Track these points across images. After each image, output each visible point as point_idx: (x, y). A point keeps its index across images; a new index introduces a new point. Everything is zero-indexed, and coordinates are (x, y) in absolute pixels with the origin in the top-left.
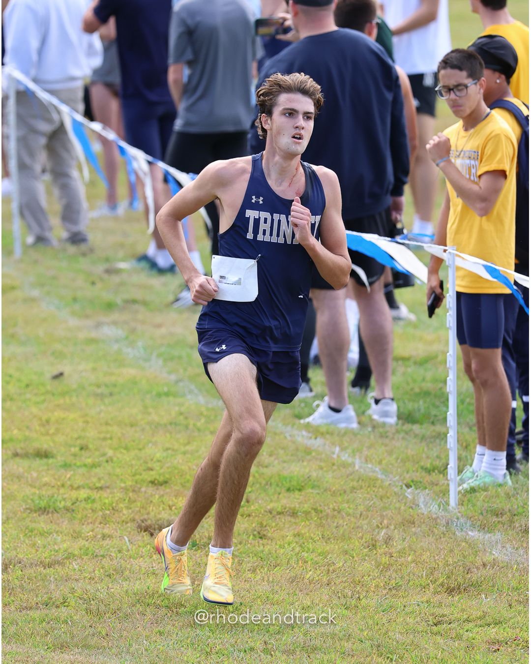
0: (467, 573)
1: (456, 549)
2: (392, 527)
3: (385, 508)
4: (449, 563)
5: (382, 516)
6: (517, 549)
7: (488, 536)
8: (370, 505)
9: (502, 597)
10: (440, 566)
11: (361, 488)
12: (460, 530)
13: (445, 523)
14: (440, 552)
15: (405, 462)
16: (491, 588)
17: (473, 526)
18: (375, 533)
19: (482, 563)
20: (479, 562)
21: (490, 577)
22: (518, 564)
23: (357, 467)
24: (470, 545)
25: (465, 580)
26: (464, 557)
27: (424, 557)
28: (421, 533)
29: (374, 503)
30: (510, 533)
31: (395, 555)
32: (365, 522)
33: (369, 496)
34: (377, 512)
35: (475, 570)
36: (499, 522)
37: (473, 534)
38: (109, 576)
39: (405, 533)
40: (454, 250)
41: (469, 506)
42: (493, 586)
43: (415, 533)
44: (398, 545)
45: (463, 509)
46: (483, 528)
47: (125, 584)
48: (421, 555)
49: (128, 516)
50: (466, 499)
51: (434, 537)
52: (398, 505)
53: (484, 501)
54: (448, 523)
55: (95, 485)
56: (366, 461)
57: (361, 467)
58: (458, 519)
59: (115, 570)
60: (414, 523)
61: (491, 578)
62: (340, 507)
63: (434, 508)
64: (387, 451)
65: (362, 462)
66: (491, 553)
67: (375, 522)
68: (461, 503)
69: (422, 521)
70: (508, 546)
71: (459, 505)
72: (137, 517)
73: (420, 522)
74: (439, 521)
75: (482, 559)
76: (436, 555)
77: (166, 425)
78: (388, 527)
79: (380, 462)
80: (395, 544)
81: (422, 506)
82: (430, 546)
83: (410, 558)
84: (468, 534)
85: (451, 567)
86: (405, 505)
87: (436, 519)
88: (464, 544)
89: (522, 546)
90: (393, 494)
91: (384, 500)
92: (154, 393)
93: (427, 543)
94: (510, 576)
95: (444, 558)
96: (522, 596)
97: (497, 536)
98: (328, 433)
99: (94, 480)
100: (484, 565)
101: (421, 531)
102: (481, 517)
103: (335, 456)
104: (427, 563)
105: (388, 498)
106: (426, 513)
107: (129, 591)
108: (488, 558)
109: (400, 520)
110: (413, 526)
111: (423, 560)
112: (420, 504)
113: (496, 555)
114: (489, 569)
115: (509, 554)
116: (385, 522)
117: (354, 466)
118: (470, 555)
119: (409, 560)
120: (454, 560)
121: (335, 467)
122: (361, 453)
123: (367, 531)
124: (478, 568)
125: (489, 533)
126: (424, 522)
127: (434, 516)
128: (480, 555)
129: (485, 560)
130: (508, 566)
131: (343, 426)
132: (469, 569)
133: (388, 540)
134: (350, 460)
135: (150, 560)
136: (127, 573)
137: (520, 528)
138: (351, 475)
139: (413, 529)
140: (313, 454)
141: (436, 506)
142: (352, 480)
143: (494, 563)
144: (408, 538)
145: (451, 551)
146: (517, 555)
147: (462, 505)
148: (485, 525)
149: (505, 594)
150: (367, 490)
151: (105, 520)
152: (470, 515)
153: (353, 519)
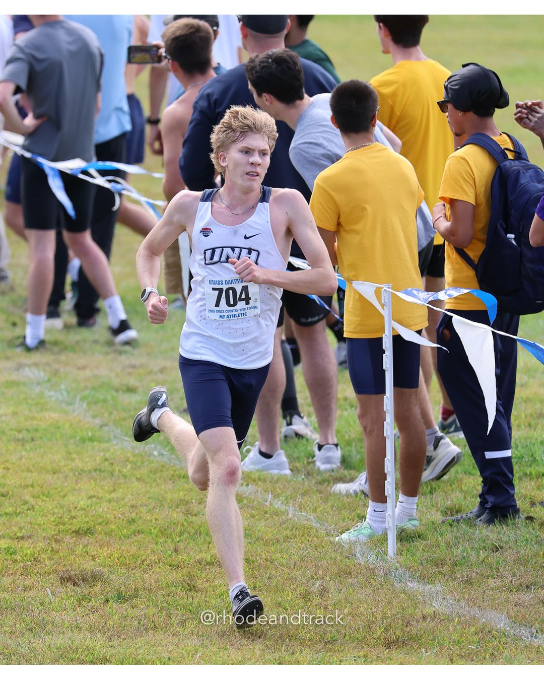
0: (406, 626)
1: (394, 600)
2: (328, 578)
3: (319, 558)
4: (387, 615)
5: (316, 566)
6: (459, 601)
7: (428, 587)
8: (304, 554)
9: (443, 651)
10: (378, 619)
11: (295, 537)
12: (399, 581)
13: (383, 574)
14: (377, 604)
15: (342, 510)
16: (431, 642)
17: (412, 577)
18: (310, 584)
19: (421, 616)
20: (419, 614)
21: (430, 630)
22: (460, 617)
23: (290, 516)
24: (409, 597)
25: (404, 633)
26: (403, 609)
27: (361, 609)
28: (357, 585)
29: (308, 552)
30: (451, 583)
31: (330, 608)
32: (300, 572)
33: (303, 546)
34: (312, 562)
35: (415, 622)
36: (439, 572)
37: (413, 585)
38: (31, 630)
39: (341, 584)
40: (388, 288)
41: (408, 556)
42: (434, 640)
43: (352, 585)
44: (334, 596)
45: (402, 559)
46: (422, 578)
47: (48, 639)
48: (358, 607)
49: (51, 567)
50: (405, 549)
51: (372, 588)
52: (333, 556)
53: (423, 550)
54: (386, 574)
55: (16, 535)
56: (301, 508)
57: (294, 515)
58: (396, 569)
59: (37, 624)
60: (350, 574)
61: (432, 631)
62: (273, 557)
63: (372, 558)
64: (321, 498)
65: (295, 510)
66: (431, 604)
67: (309, 573)
68: (400, 553)
69: (359, 571)
70: (449, 597)
71: (397, 555)
72: (60, 568)
73: (357, 573)
74: (376, 571)
75: (422, 612)
76: (373, 608)
77: (90, 472)
78: (323, 578)
79: (315, 510)
80: (330, 595)
81: (359, 556)
82: (367, 598)
83: (346, 611)
84: (406, 585)
85: (389, 620)
86: (341, 554)
87: (373, 570)
88: (402, 595)
89: (464, 597)
90: (329, 543)
91: (319, 550)
92: (78, 438)
93: (364, 595)
94: (451, 629)
95: (383, 611)
96: (464, 650)
97: (438, 587)
98: (260, 479)
99: (15, 529)
100: (424, 618)
101: (358, 582)
102: (420, 567)
103: (268, 504)
104: (364, 615)
105: (323, 547)
106: (362, 563)
107: (52, 645)
108: (428, 610)
109: (336, 571)
110: (350, 577)
111: (360, 613)
112: (357, 554)
113: (437, 607)
114: (429, 622)
115: (450, 607)
116: (320, 572)
117: (288, 514)
118: (409, 607)
119: (345, 612)
120: (393, 612)
121: (268, 516)
122: (296, 500)
123: (301, 582)
124: (418, 621)
125: (430, 584)
126: (361, 573)
127: (372, 566)
128: (420, 607)
129: (424, 612)
130: (449, 619)
131: (275, 472)
132: (408, 623)
133: (323, 592)
134: (283, 508)
135: (74, 613)
136: (49, 627)
137: (461, 579)
138: (284, 523)
139: (350, 580)
140: (245, 502)
141: (374, 556)
142: (286, 529)
143: (435, 615)
144: (344, 590)
145: (390, 603)
146: (459, 607)
147: (401, 554)
148: (425, 575)
149: (446, 648)
150: (301, 539)
151: (26, 572)
152: (410, 565)
153: (286, 570)
